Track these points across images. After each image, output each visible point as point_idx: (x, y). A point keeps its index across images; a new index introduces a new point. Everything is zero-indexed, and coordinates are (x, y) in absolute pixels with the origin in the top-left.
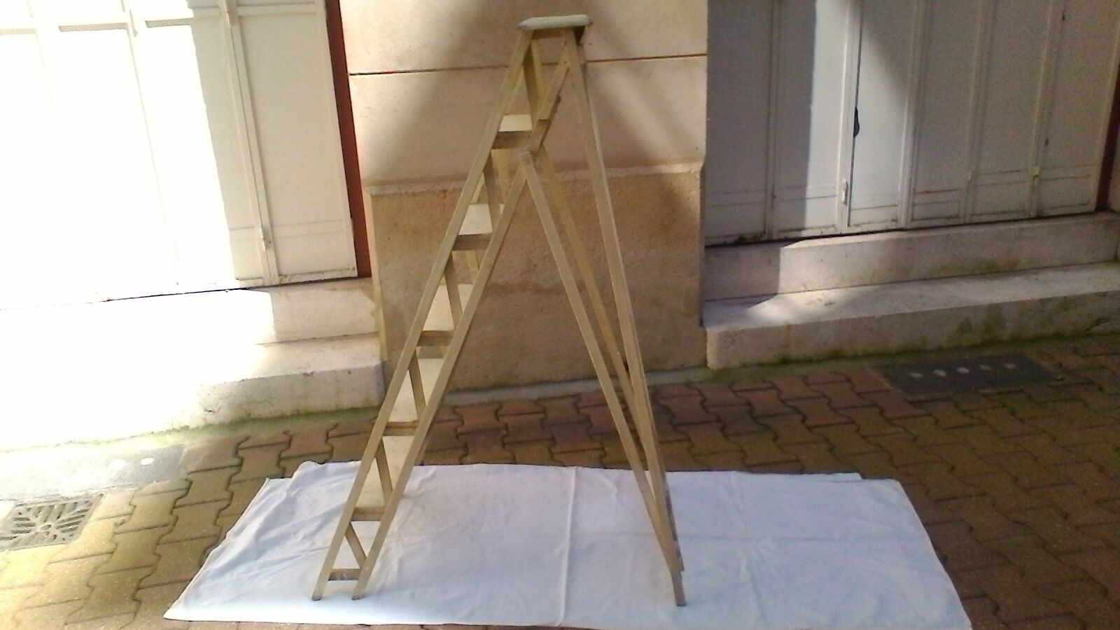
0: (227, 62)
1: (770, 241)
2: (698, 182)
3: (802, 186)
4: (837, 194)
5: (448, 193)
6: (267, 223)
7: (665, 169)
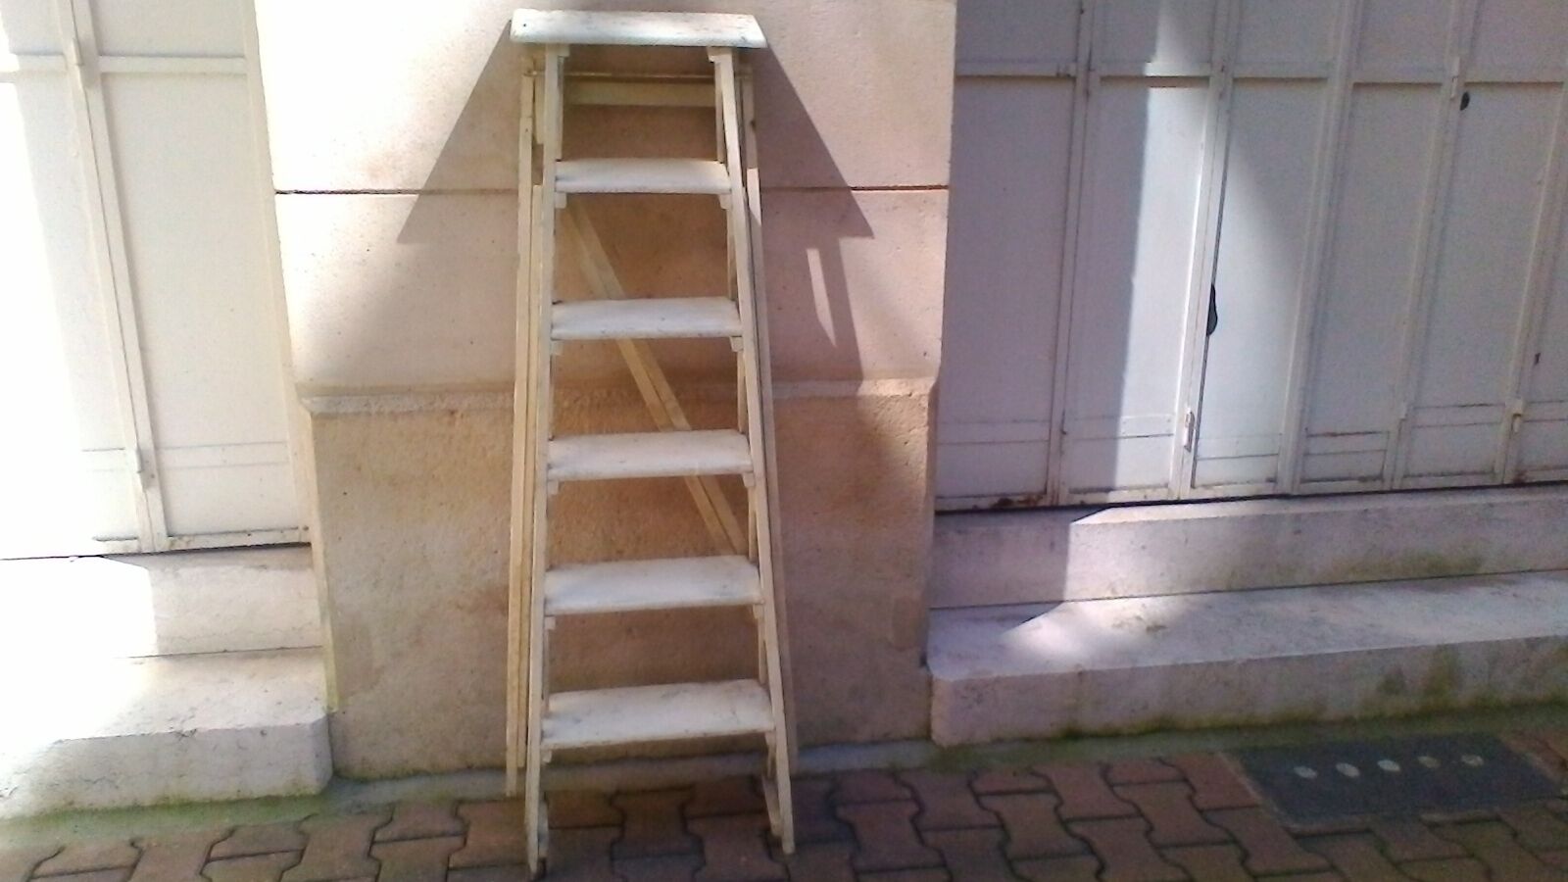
0: (78, 153)
1: (1055, 508)
2: (925, 414)
3: (1112, 416)
4: (1174, 431)
5: (458, 415)
6: (148, 443)
7: (865, 388)
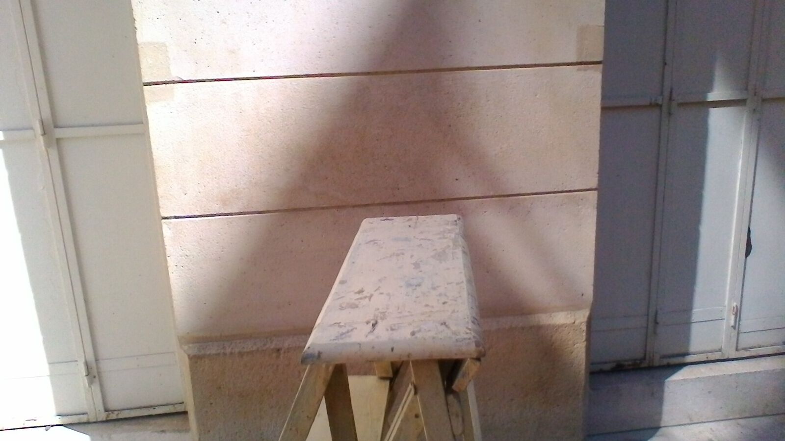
0: (44, 187)
1: (651, 368)
2: (584, 334)
3: (687, 309)
4: (725, 317)
5: (282, 352)
6: (91, 357)
7: (545, 319)
